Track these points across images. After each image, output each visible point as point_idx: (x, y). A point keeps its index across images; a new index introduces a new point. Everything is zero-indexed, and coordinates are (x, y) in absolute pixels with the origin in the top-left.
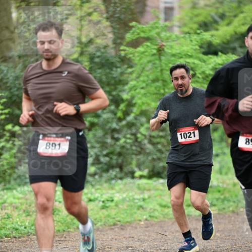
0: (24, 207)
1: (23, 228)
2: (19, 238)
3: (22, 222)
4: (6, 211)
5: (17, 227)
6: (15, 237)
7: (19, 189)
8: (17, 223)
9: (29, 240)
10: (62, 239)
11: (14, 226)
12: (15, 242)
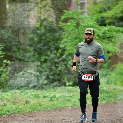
0: (12, 100)
1: (12, 110)
2: (10, 115)
3: (11, 108)
4: (4, 102)
5: (9, 110)
6: (8, 115)
7: (10, 91)
8: (9, 108)
9: (15, 116)
10: (31, 116)
11: (7, 109)
12: (8, 117)
